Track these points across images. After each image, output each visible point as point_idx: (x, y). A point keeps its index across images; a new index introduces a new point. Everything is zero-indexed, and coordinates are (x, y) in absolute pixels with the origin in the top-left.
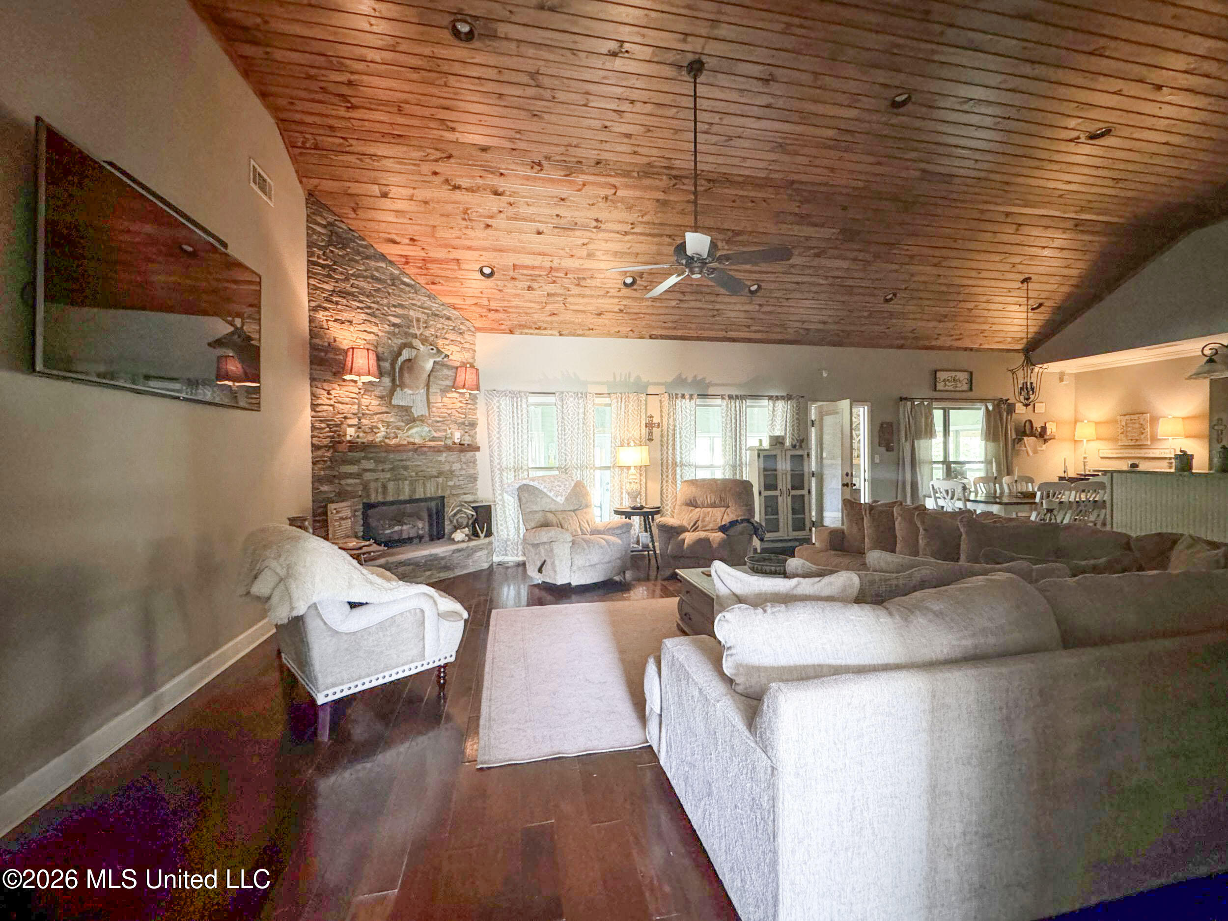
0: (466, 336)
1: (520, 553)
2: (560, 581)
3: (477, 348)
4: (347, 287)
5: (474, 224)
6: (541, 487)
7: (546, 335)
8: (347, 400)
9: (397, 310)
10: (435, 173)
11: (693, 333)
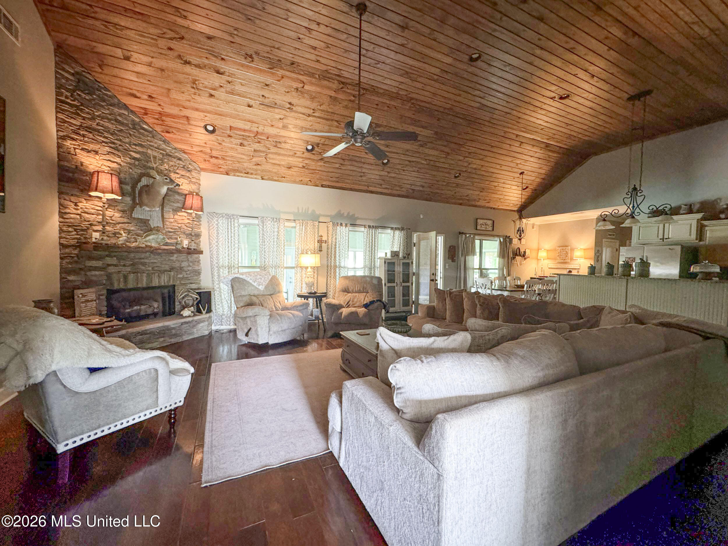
0: (193, 173)
1: (232, 323)
2: (261, 341)
3: (201, 183)
4: (94, 125)
5: (200, 92)
6: (248, 279)
7: (252, 178)
8: (93, 211)
9: (137, 148)
10: (170, 49)
11: (348, 186)
